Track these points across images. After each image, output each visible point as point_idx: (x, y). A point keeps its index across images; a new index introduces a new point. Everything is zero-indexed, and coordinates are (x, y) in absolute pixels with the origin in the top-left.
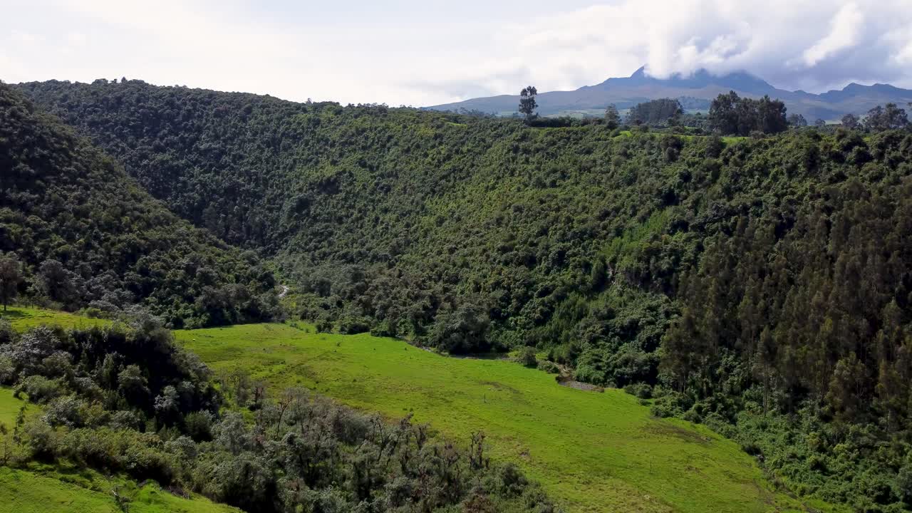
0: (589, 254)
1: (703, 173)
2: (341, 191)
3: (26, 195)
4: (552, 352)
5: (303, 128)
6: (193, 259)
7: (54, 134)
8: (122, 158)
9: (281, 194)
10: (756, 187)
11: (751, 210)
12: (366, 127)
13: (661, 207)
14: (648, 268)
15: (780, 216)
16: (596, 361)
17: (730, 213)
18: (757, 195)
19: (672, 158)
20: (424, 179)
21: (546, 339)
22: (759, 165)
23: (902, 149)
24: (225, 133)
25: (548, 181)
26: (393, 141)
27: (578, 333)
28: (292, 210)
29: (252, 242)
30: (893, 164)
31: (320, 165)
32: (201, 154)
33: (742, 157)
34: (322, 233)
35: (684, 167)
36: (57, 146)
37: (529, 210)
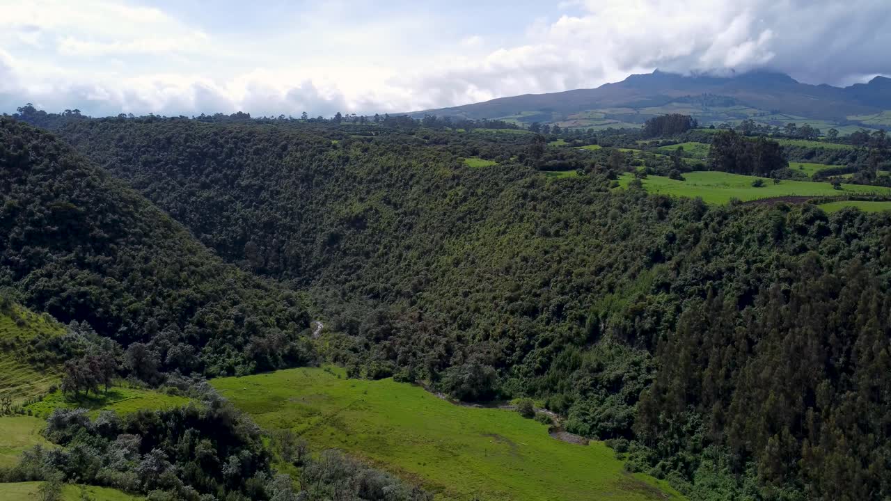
0: (584, 308)
1: (685, 236)
2: (368, 227)
3: (102, 258)
4: (549, 401)
5: (333, 165)
6: (241, 310)
7: (122, 199)
8: (173, 195)
9: (314, 228)
10: (731, 253)
11: (725, 275)
12: (390, 165)
13: (649, 265)
14: (633, 326)
15: (748, 283)
16: (584, 414)
17: (708, 277)
18: (731, 261)
19: (661, 217)
20: (442, 220)
21: (544, 388)
22: (734, 232)
23: (856, 226)
24: (263, 170)
25: (552, 230)
26: (415, 179)
27: (572, 384)
28: (324, 244)
29: (289, 273)
30: (849, 239)
31: (349, 201)
32: (242, 190)
33: (720, 223)
34: (351, 267)
35: (671, 228)
36: (125, 210)
37: (534, 261)
